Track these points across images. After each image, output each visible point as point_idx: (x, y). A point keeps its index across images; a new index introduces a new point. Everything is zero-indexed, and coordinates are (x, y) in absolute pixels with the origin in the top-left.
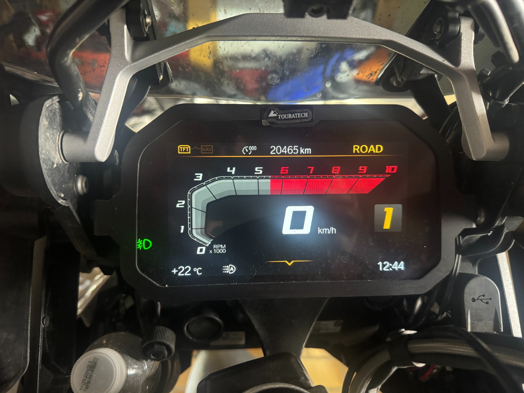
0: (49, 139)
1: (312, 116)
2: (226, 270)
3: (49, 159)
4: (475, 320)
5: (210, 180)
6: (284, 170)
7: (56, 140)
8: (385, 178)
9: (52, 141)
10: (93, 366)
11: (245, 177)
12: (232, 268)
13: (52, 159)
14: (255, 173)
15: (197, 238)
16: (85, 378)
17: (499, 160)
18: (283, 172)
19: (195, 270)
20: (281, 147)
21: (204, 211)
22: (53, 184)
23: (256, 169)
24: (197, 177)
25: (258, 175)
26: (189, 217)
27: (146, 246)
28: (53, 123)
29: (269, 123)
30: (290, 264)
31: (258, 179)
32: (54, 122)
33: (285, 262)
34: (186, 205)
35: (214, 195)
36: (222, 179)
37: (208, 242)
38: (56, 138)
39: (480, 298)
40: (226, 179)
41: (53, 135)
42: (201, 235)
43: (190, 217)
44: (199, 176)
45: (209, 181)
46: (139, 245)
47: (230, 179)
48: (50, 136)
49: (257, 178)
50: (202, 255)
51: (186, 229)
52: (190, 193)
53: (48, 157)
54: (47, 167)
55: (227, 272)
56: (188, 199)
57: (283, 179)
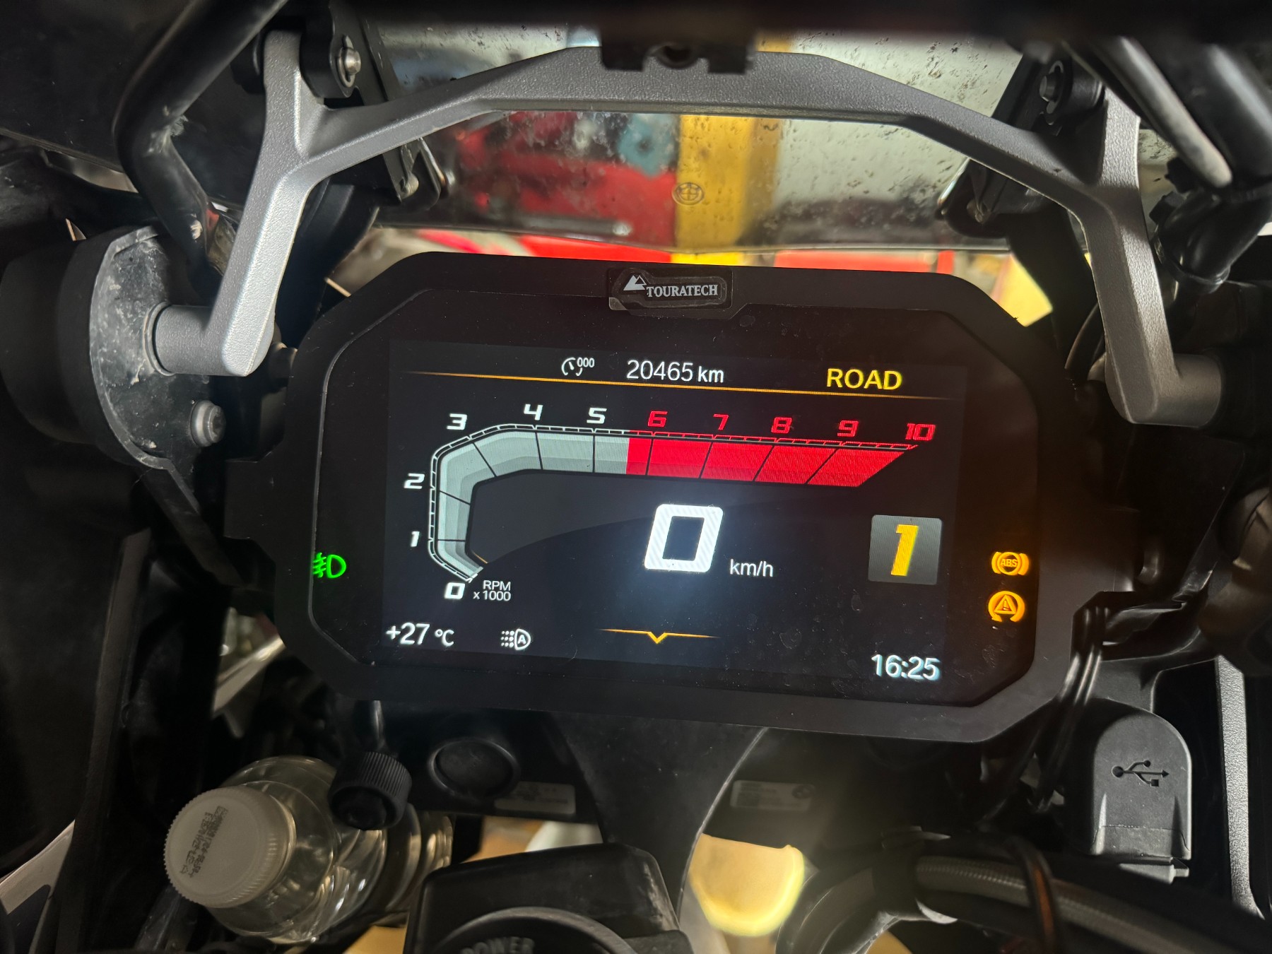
0: (120, 321)
1: (729, 293)
2: (508, 641)
3: (120, 366)
4: (1119, 823)
5: (483, 431)
6: (656, 419)
7: (141, 324)
8: (901, 453)
9: (129, 327)
10: (213, 823)
11: (564, 428)
12: (522, 636)
13: (127, 366)
14: (589, 421)
15: (447, 560)
16: (193, 849)
17: (1197, 427)
18: (655, 422)
19: (439, 633)
20: (652, 362)
21: (466, 501)
22: (126, 419)
23: (592, 412)
24: (455, 422)
25: (594, 426)
26: (431, 513)
27: (334, 572)
28: (135, 286)
29: (624, 305)
30: (658, 640)
31: (594, 435)
32: (139, 284)
33: (646, 635)
34: (425, 484)
35: (491, 466)
36: (512, 429)
37: (472, 572)
38: (141, 320)
39: (1138, 769)
40: (520, 430)
41: (134, 313)
42: (456, 555)
43: (433, 513)
44: (459, 419)
45: (481, 433)
46: (318, 567)
47: (528, 430)
48: (125, 316)
49: (593, 432)
50: (456, 601)
51: (423, 540)
52: (436, 458)
53: (115, 361)
54: (113, 382)
55: (511, 645)
56: (432, 472)
57: (653, 438)
